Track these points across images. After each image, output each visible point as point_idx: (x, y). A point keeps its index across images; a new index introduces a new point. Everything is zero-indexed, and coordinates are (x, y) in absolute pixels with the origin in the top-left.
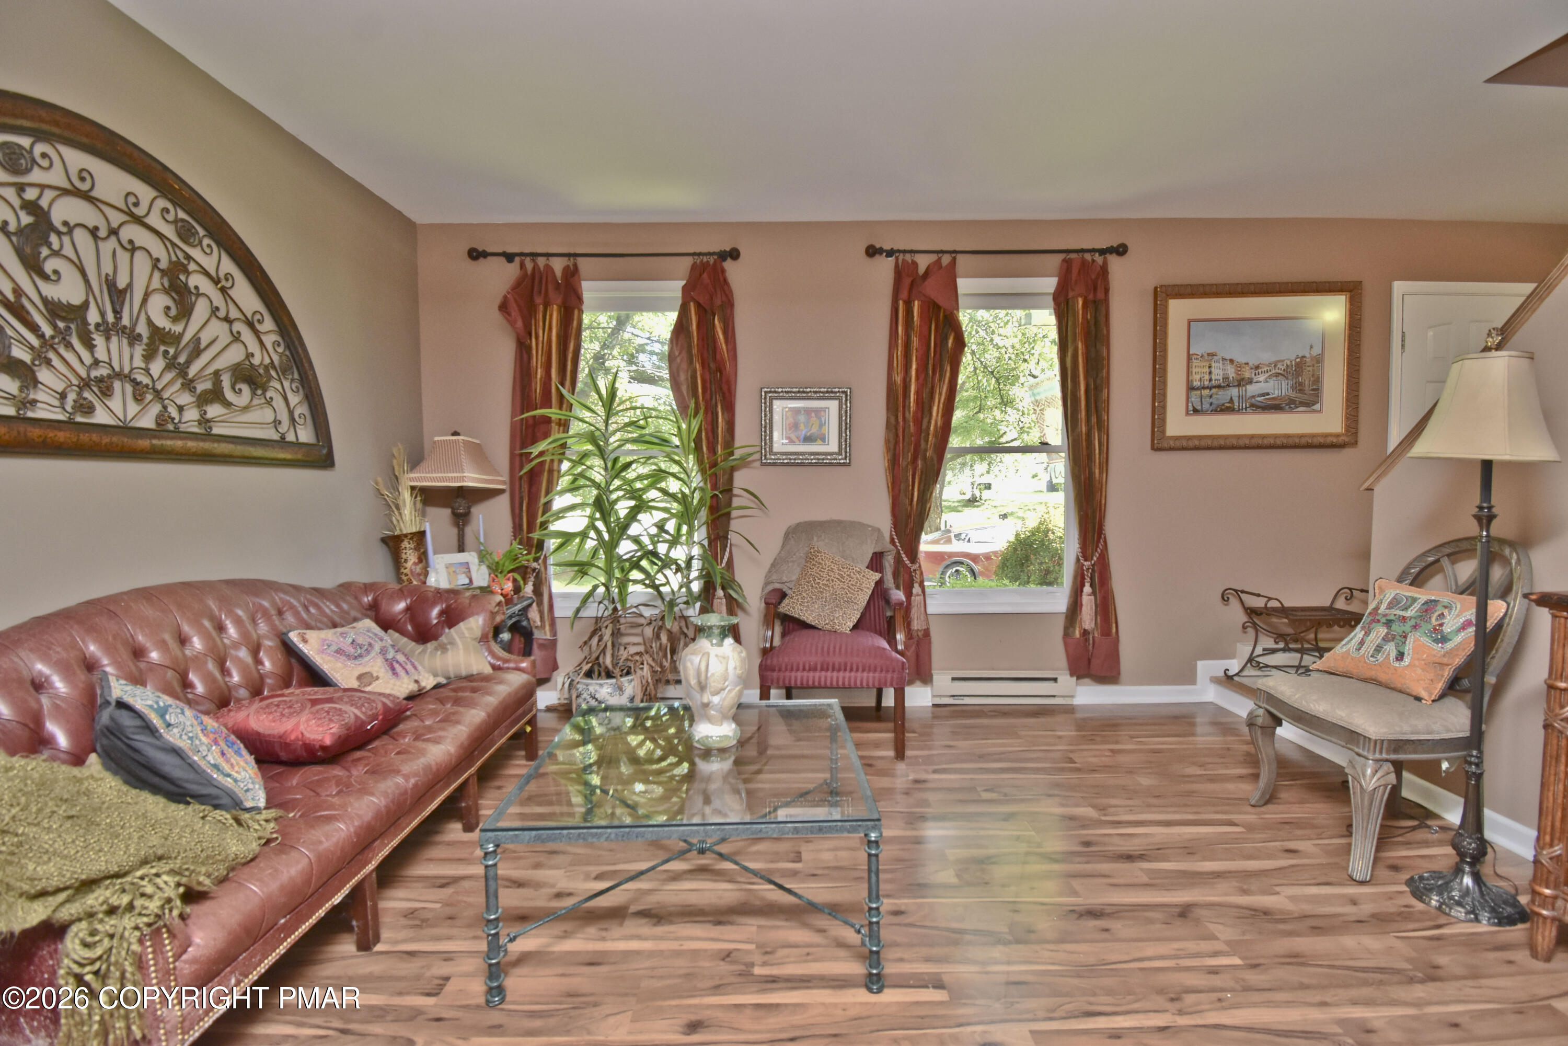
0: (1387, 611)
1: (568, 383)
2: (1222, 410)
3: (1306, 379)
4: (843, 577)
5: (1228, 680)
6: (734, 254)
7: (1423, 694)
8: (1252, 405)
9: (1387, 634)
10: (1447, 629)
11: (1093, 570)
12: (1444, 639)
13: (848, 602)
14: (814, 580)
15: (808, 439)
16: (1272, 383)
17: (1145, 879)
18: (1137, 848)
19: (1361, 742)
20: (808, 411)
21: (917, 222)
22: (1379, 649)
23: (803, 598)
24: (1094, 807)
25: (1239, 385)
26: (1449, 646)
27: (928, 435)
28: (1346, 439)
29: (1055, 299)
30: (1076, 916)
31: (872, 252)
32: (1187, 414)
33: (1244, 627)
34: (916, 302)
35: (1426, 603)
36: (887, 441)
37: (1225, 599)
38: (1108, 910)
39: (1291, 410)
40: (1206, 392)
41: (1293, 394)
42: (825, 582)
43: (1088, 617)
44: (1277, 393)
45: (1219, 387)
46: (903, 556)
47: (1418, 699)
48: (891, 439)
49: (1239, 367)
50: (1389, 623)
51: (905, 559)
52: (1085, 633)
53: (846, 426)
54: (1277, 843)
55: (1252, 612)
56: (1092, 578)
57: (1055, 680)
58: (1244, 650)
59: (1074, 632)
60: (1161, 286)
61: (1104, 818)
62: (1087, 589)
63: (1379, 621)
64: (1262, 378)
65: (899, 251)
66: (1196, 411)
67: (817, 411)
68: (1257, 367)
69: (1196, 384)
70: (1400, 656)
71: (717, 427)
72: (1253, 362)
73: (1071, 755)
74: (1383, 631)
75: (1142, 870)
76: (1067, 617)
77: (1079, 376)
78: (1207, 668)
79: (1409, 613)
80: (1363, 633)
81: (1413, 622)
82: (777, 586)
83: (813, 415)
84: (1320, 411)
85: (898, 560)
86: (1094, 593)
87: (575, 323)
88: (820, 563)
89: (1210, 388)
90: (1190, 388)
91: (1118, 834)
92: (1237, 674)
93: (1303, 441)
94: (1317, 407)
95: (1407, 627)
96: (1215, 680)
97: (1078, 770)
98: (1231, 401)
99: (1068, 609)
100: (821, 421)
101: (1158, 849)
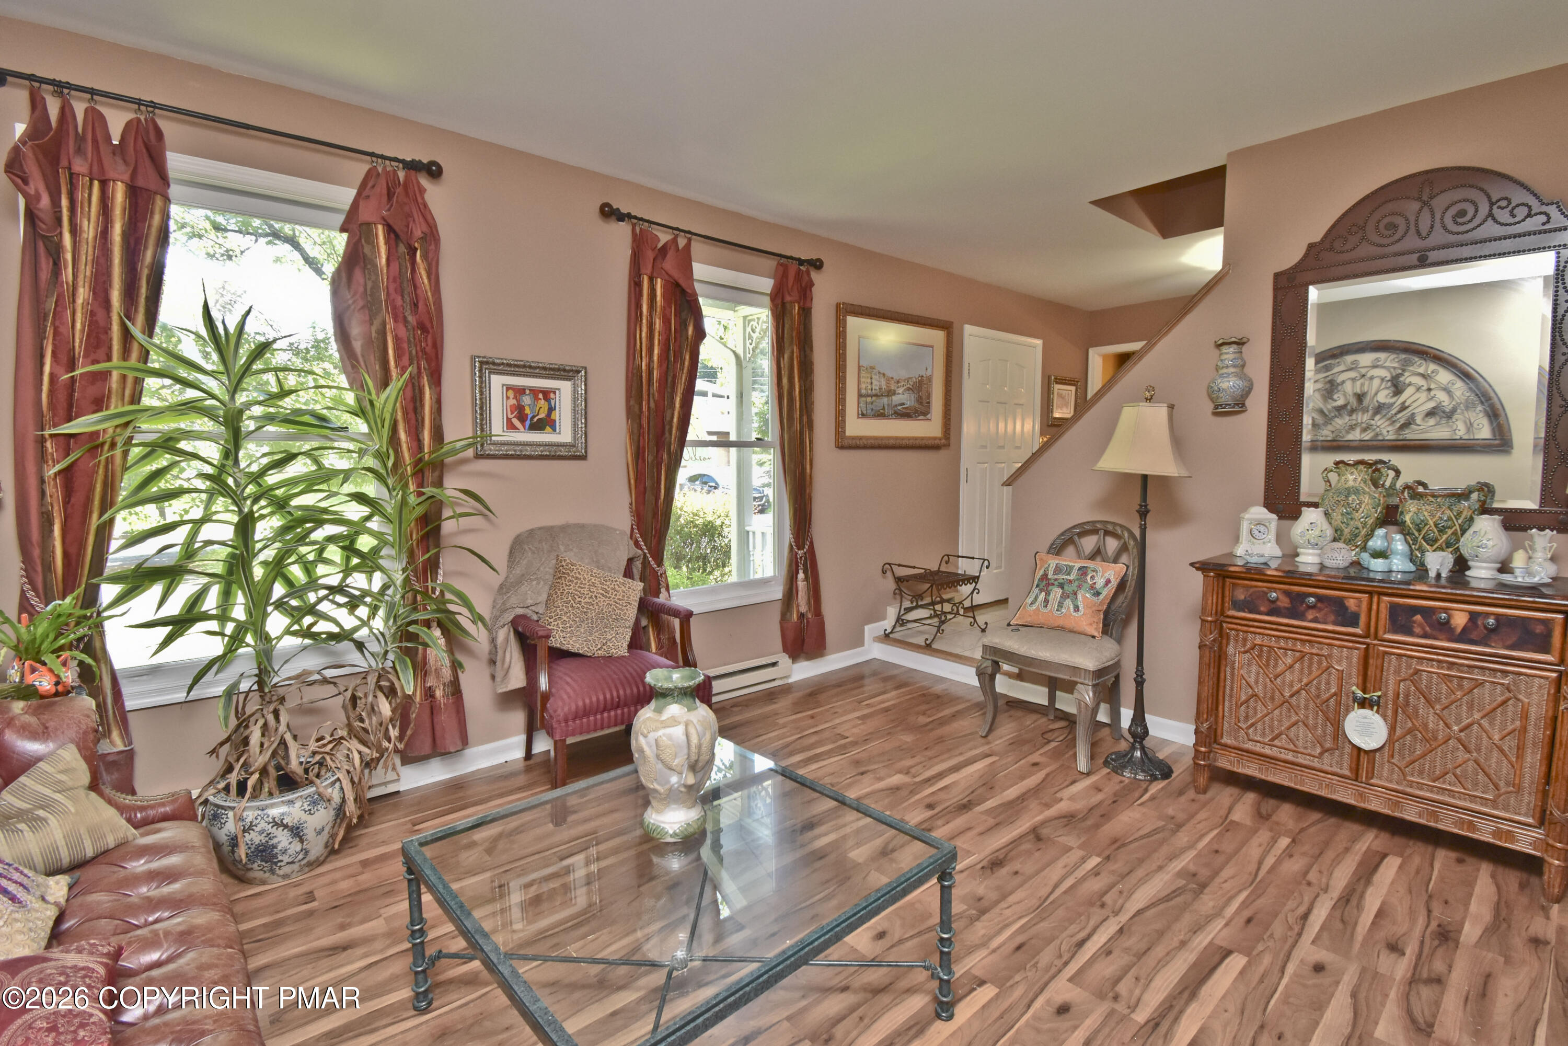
0: (1056, 577)
1: (140, 318)
2: (878, 416)
3: (923, 394)
4: (607, 592)
5: (887, 637)
6: (434, 171)
7: (1096, 634)
8: (896, 413)
9: (1063, 593)
10: (1098, 586)
11: (806, 558)
12: (1098, 594)
13: (617, 619)
14: (574, 599)
15: (537, 426)
16: (906, 395)
17: (991, 822)
18: (961, 797)
19: (1083, 675)
20: (534, 392)
21: (649, 189)
22: (1060, 605)
23: (564, 622)
24: (900, 772)
25: (888, 396)
26: (1101, 597)
27: (671, 427)
28: (943, 441)
29: (772, 300)
30: (989, 871)
31: (609, 212)
32: (858, 417)
33: (895, 594)
34: (659, 280)
35: (1080, 569)
36: (631, 433)
37: (884, 572)
38: (1001, 855)
39: (916, 418)
40: (869, 399)
41: (917, 405)
42: (587, 600)
43: (802, 602)
44: (908, 404)
45: (876, 395)
46: (650, 559)
47: (1094, 637)
48: (636, 431)
49: (889, 380)
50: (1061, 586)
51: (652, 563)
52: (802, 616)
53: (582, 412)
54: (1023, 762)
55: (899, 580)
56: (805, 565)
57: (774, 664)
58: (892, 612)
59: (792, 615)
60: (843, 304)
61: (918, 779)
62: (801, 575)
63: (1053, 584)
64: (901, 390)
65: (635, 217)
66: (863, 415)
67: (547, 394)
68: (898, 382)
69: (863, 392)
70: (1077, 609)
71: (423, 406)
72: (896, 377)
73: (837, 731)
74: (1060, 591)
75: (981, 813)
76: (783, 604)
77: (794, 378)
78: (872, 630)
79: (1071, 577)
80: (1043, 594)
81: (1077, 583)
82: (520, 611)
83: (541, 396)
84: (930, 420)
85: (645, 563)
86: (806, 579)
87: (157, 219)
88: (577, 578)
89: (871, 396)
90: (860, 395)
91: (940, 790)
92: (891, 632)
93: (924, 442)
94: (929, 416)
95: (1074, 586)
96: (878, 639)
97: (855, 744)
98: (884, 409)
99: (784, 596)
100: (550, 404)
101: (972, 792)
